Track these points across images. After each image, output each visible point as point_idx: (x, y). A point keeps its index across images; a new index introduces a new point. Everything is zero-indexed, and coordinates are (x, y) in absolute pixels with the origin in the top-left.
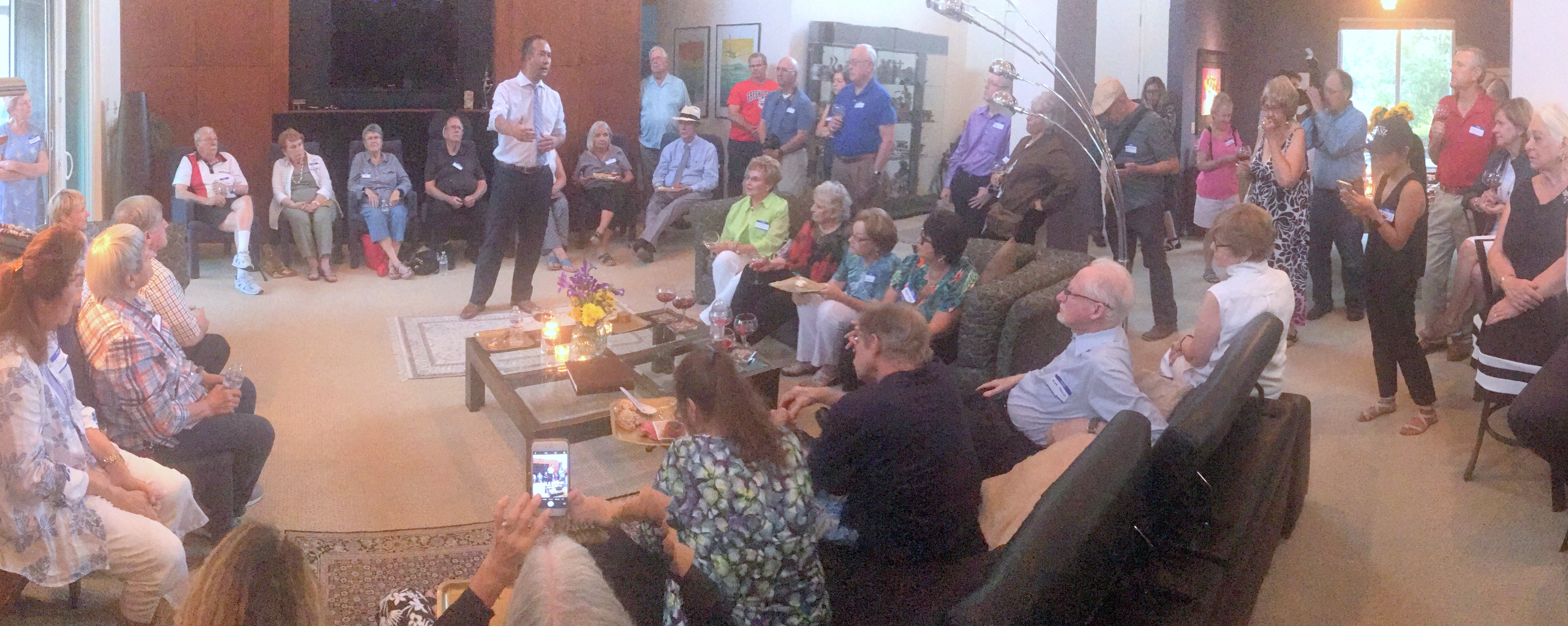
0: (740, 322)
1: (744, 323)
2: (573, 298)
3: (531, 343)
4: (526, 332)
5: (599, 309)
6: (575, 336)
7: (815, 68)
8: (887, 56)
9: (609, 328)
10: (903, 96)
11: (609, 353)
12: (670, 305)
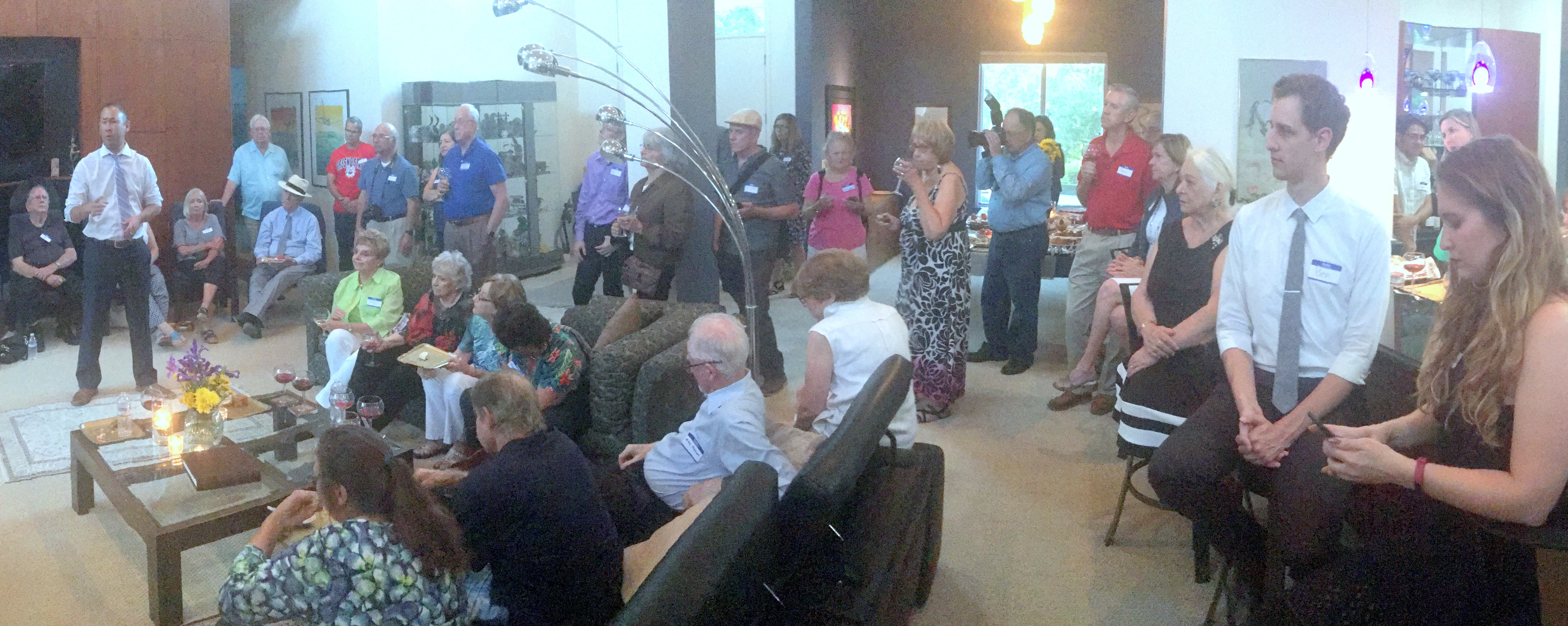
0: (363, 405)
1: (367, 406)
2: (184, 383)
3: (141, 433)
4: (135, 421)
5: (214, 394)
6: (187, 425)
7: (414, 130)
8: (489, 110)
9: (223, 413)
10: (513, 149)
11: (226, 441)
12: (289, 387)
